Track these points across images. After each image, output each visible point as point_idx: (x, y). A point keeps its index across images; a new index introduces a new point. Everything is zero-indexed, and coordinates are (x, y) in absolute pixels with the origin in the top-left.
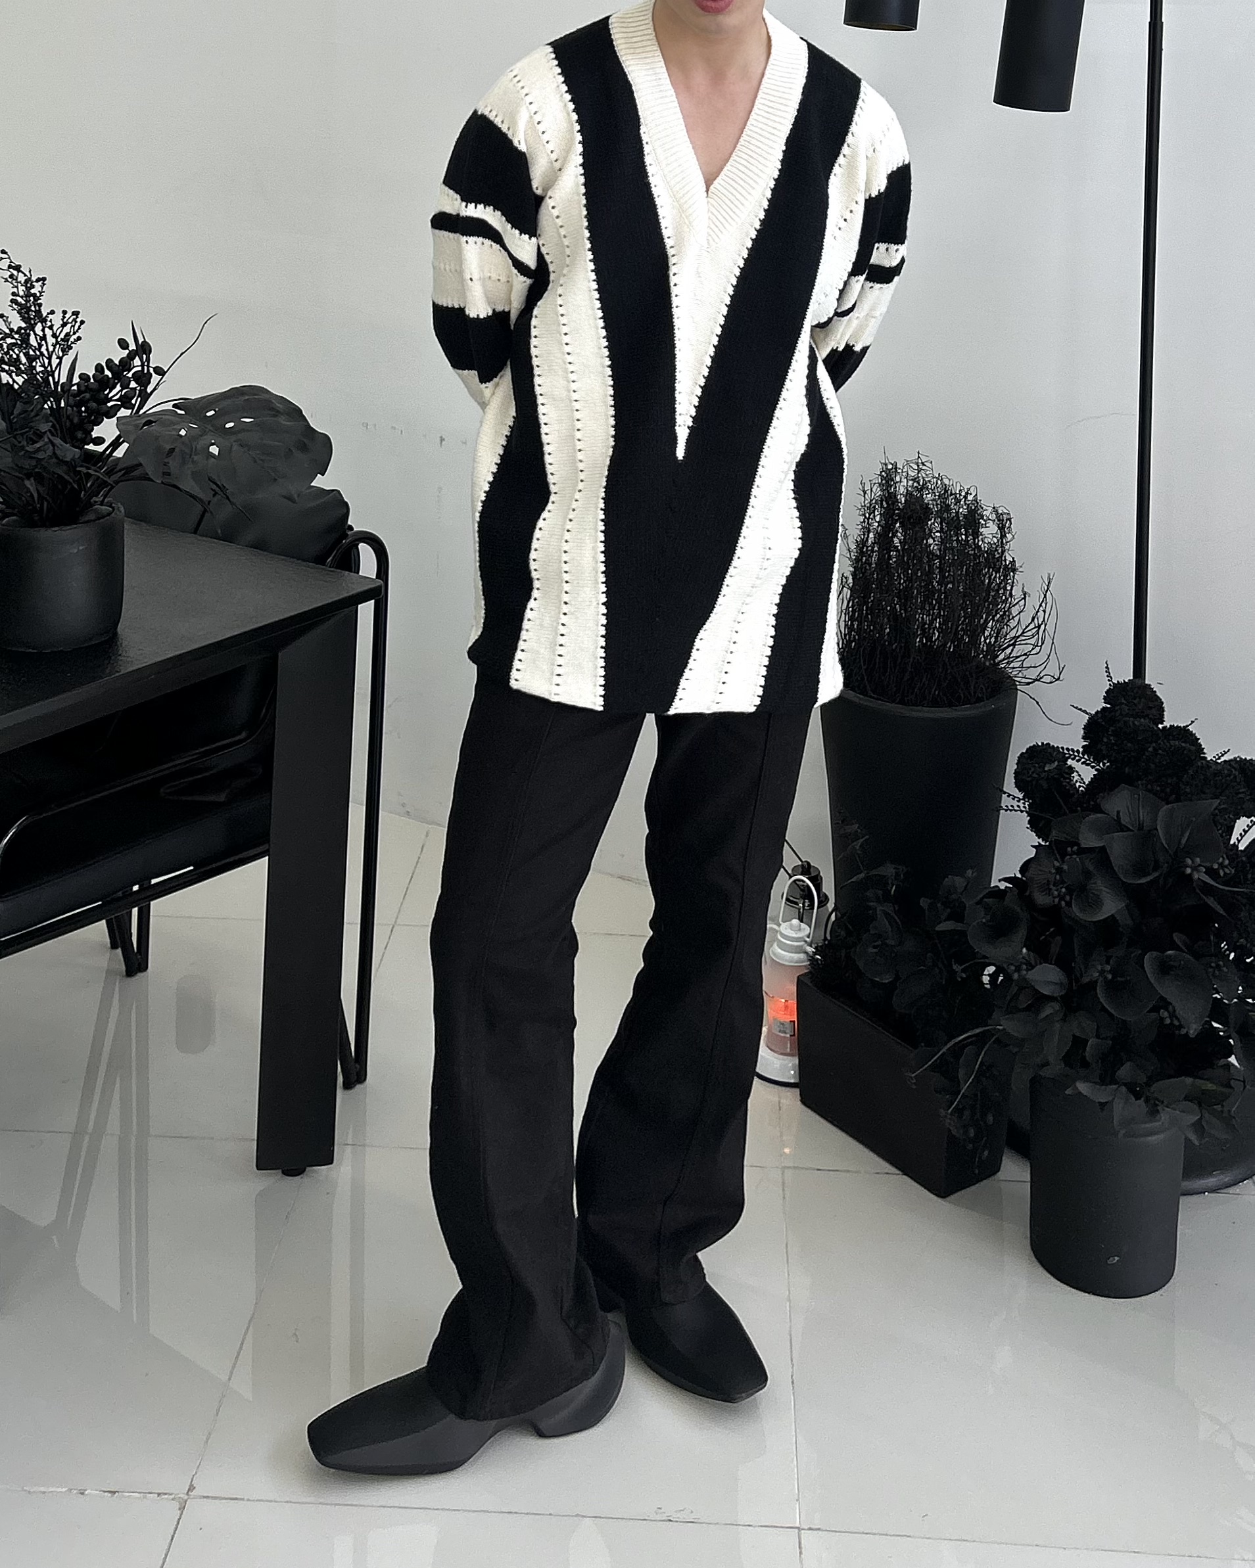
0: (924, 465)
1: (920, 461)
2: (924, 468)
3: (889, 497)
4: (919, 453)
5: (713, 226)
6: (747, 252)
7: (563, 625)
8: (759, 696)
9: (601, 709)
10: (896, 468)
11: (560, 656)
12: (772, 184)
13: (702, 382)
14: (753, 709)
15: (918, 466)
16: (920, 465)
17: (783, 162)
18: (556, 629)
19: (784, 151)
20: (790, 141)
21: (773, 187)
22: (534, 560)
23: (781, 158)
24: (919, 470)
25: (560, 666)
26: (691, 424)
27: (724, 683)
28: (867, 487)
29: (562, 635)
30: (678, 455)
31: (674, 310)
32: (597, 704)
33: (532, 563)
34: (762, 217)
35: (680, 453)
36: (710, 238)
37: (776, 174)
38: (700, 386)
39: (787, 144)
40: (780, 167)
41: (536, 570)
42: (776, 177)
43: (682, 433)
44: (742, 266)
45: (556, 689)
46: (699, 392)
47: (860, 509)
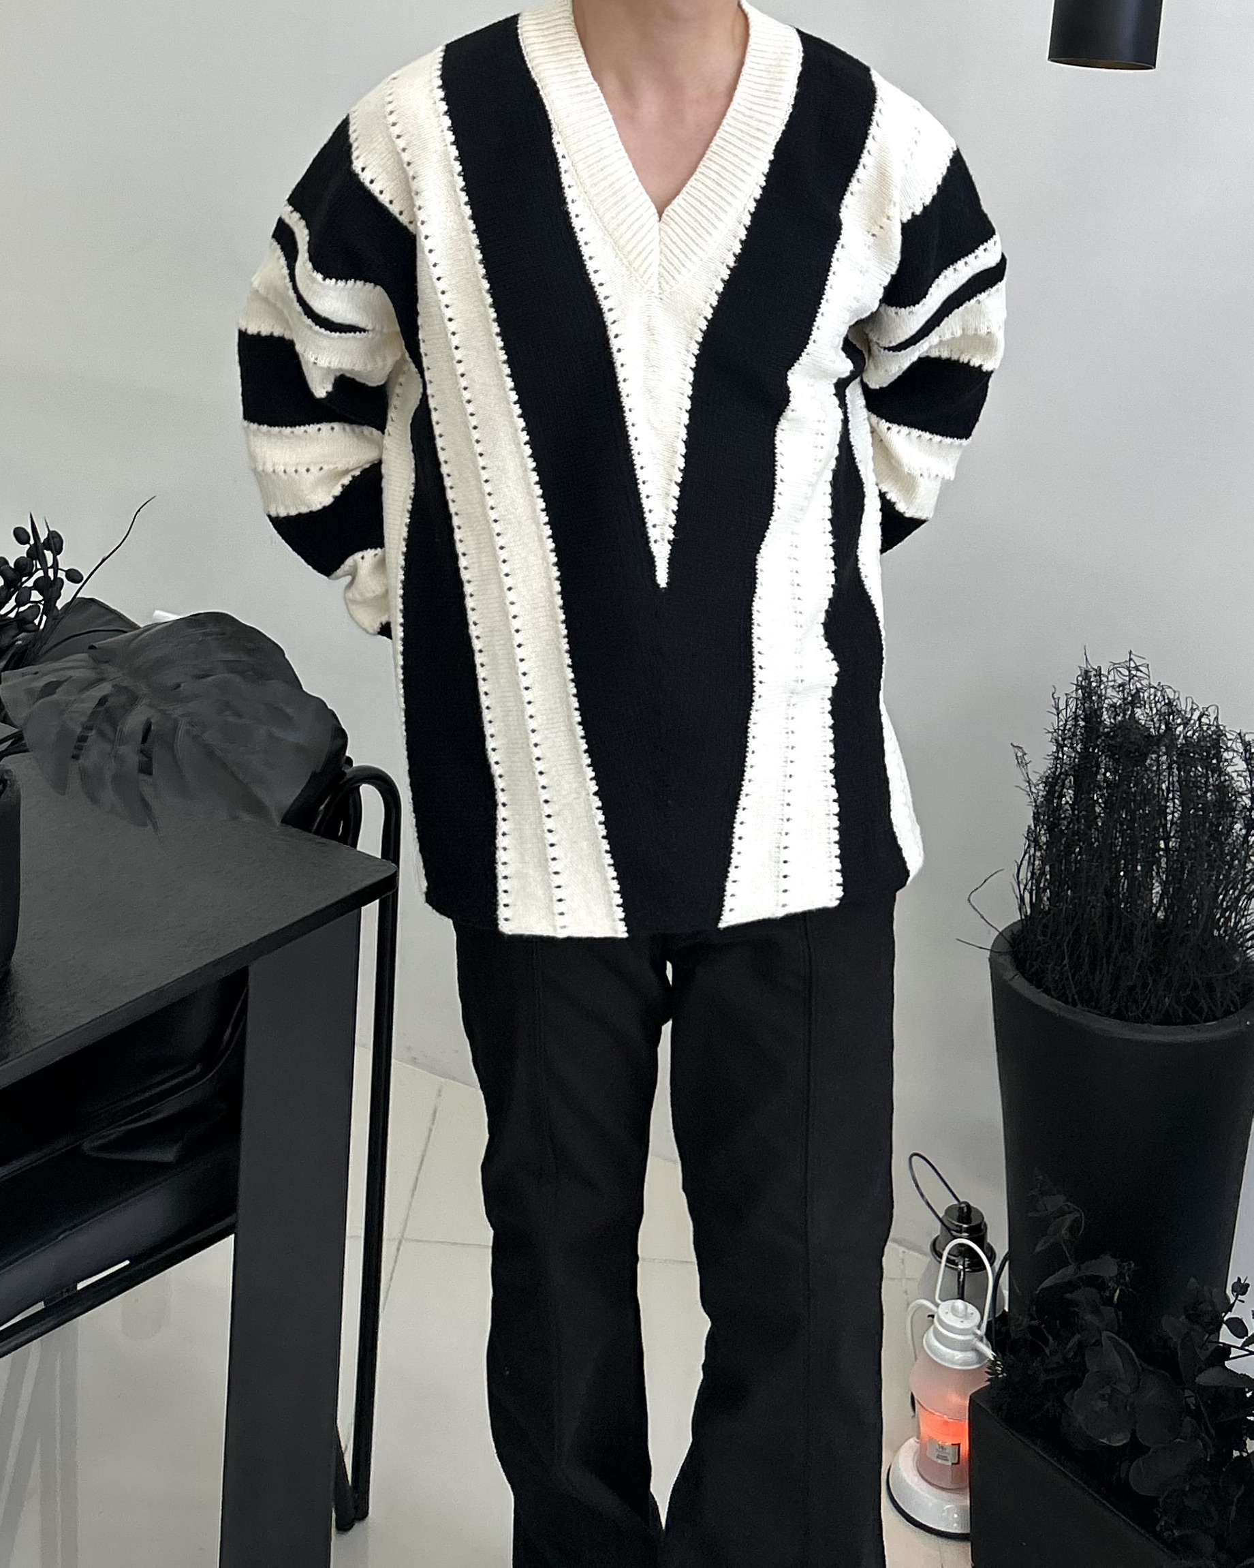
0: (1137, 668)
1: (1132, 665)
2: (1139, 674)
3: (1092, 717)
4: (1130, 653)
5: (666, 263)
6: (716, 297)
7: (550, 831)
8: (838, 885)
9: (626, 935)
10: (1100, 675)
11: (556, 873)
12: (752, 206)
13: (678, 477)
14: (835, 903)
15: (1130, 671)
16: (1133, 671)
17: (769, 177)
18: (543, 839)
19: (771, 162)
20: (780, 148)
21: (753, 210)
22: (494, 750)
23: (766, 170)
24: (1131, 677)
25: (559, 887)
26: (672, 537)
27: (785, 877)
28: (1062, 706)
29: (552, 845)
30: (659, 582)
31: (622, 385)
32: (621, 932)
33: (491, 754)
34: (738, 251)
35: (662, 578)
36: (662, 280)
37: (758, 193)
38: (676, 483)
39: (776, 152)
40: (764, 184)
41: (497, 763)
42: (758, 197)
43: (661, 552)
44: (710, 317)
45: (560, 921)
46: (676, 491)
47: (1052, 733)
